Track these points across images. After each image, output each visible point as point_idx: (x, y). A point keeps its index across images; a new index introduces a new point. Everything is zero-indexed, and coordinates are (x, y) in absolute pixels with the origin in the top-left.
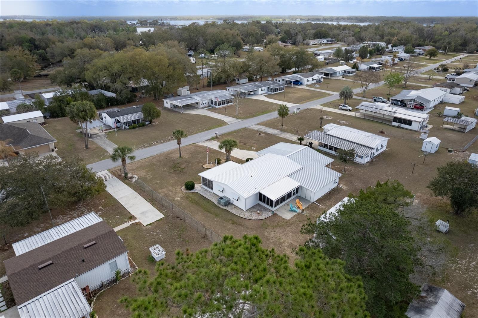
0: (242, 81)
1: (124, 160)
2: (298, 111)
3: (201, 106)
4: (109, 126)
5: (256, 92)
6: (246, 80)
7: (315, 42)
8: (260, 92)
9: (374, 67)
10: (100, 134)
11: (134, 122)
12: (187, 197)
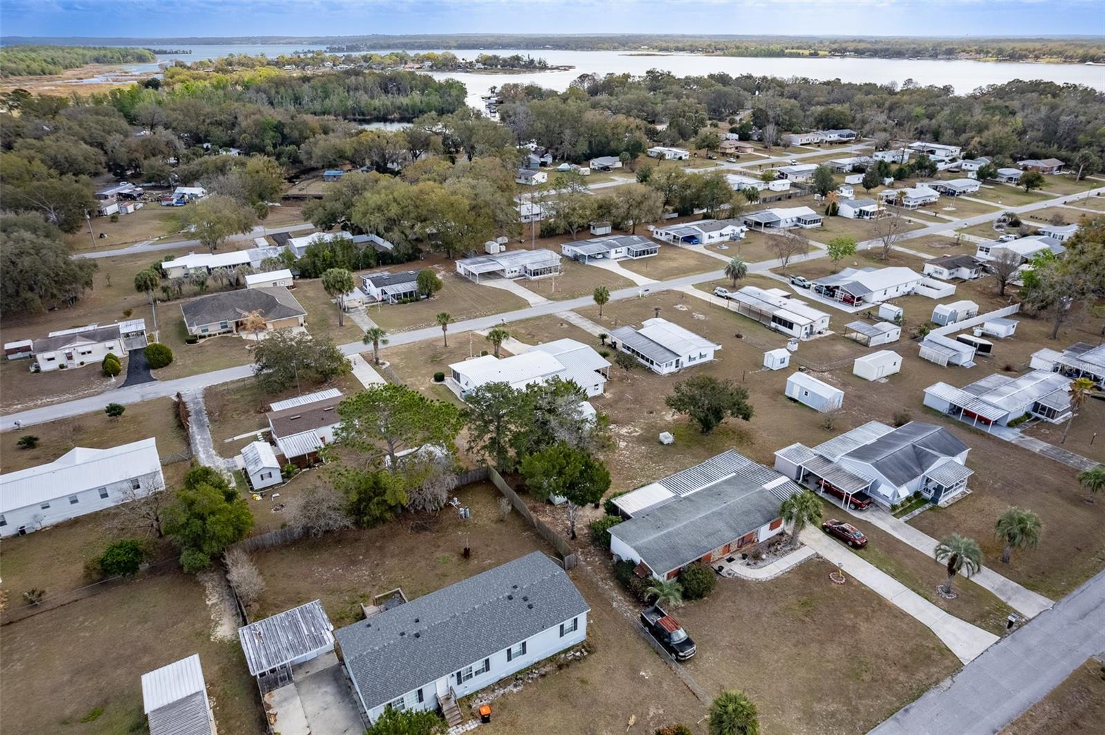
0: (599, 231)
1: (376, 344)
3: (508, 276)
4: (373, 297)
5: (607, 255)
6: (608, 230)
7: (808, 140)
8: (613, 254)
9: (868, 212)
10: (360, 308)
11: (405, 294)
12: (432, 388)
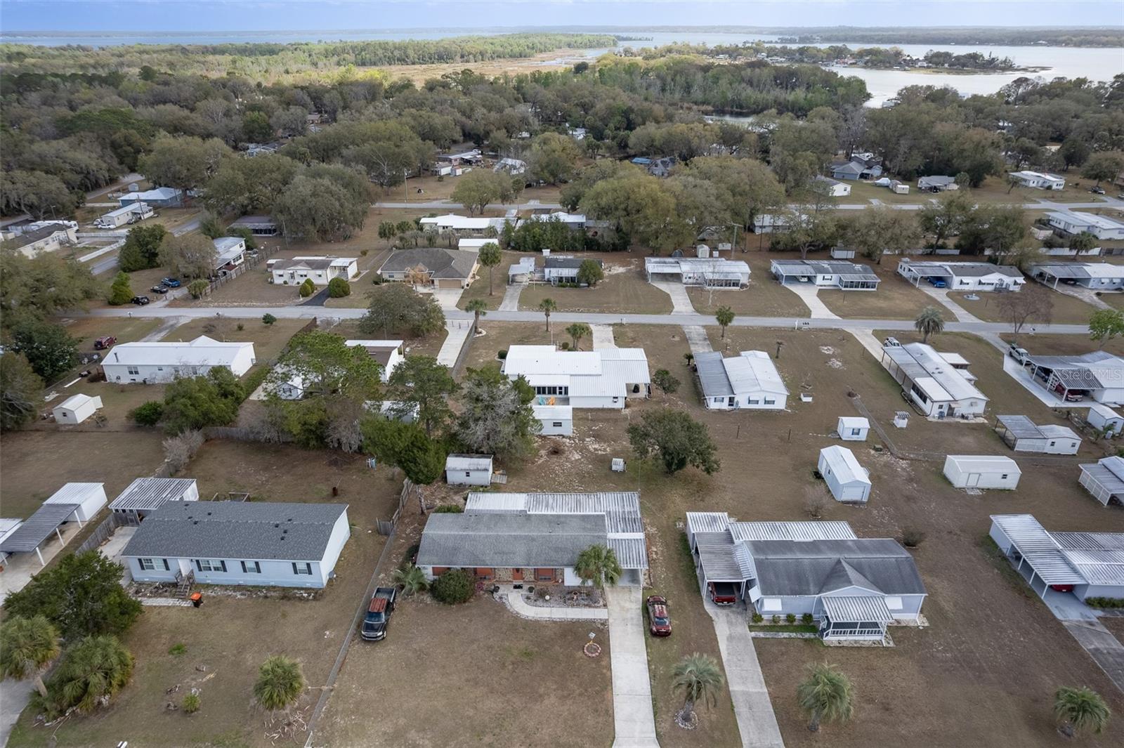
0: (838, 254)
1: (477, 313)
2: (806, 327)
5: (812, 280)
6: (851, 255)
11: (567, 279)
